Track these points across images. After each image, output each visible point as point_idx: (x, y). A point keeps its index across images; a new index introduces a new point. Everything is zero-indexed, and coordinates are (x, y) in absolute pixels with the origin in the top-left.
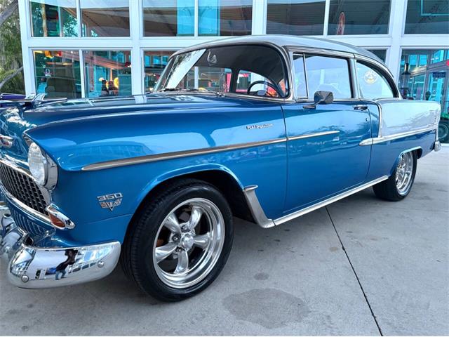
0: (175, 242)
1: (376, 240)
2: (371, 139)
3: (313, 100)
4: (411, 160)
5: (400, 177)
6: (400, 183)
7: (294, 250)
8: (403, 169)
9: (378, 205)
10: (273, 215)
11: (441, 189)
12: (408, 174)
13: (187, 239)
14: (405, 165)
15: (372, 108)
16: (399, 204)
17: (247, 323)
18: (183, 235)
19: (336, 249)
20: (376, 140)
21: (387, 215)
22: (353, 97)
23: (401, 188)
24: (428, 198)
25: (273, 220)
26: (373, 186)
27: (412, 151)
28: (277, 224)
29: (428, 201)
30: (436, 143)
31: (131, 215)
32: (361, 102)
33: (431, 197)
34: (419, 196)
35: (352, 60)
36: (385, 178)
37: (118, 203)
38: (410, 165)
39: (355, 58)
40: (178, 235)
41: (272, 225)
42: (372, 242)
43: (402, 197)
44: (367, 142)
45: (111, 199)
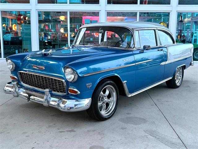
0: (102, 100)
1: (168, 102)
2: (164, 62)
3: (143, 48)
4: (181, 70)
5: (177, 78)
6: (177, 81)
7: (138, 106)
8: (178, 74)
9: (168, 90)
10: (131, 92)
11: (195, 83)
12: (180, 76)
13: (105, 99)
14: (179, 72)
15: (164, 49)
16: (177, 89)
17: (129, 124)
18: (104, 98)
19: (153, 105)
20: (167, 63)
21: (172, 94)
22: (157, 45)
23: (178, 82)
24: (189, 87)
25: (131, 94)
26: (166, 82)
27: (182, 66)
28: (132, 95)
29: (189, 88)
30: (192, 62)
31: (94, 90)
32: (160, 47)
33: (190, 86)
34: (185, 86)
35: (156, 30)
36: (171, 78)
37: (91, 86)
38: (181, 72)
39: (157, 29)
40: (103, 98)
41: (131, 96)
42: (167, 102)
43: (178, 87)
44: (163, 63)
45: (89, 85)
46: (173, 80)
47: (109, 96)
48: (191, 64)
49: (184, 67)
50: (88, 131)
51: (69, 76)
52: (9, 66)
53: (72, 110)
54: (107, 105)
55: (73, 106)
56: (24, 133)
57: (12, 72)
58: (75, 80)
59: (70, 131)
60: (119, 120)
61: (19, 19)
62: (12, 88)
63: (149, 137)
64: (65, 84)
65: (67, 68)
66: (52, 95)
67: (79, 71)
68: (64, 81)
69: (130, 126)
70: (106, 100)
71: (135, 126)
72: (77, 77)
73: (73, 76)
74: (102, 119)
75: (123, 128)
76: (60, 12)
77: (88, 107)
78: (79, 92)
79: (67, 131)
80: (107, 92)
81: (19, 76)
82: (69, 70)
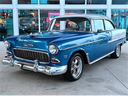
3: (97, 32)
4: (119, 46)
5: (117, 51)
6: (117, 53)
12: (119, 50)
22: (105, 30)
28: (92, 63)
31: (68, 60)
32: (107, 31)
35: (104, 20)
38: (119, 48)
43: (118, 57)
44: (109, 42)
45: (66, 56)
46: (115, 53)
47: (77, 64)
48: (125, 42)
49: (121, 44)
50: (66, 88)
51: (53, 50)
52: (6, 45)
53: (55, 74)
54: (76, 70)
55: (55, 71)
56: (21, 91)
57: (8, 49)
58: (57, 53)
59: (54, 89)
60: (85, 80)
61: (4, 15)
62: (9, 60)
63: (109, 90)
64: (49, 56)
65: (51, 44)
66: (39, 64)
67: (59, 47)
68: (48, 54)
69: (93, 84)
70: (76, 66)
71: (97, 84)
72: (58, 51)
73: (55, 50)
74: (73, 80)
75: (89, 86)
76: (32, 10)
77: (65, 72)
78: (59, 61)
79: (51, 89)
80: (76, 61)
81: (13, 52)
82: (52, 46)
